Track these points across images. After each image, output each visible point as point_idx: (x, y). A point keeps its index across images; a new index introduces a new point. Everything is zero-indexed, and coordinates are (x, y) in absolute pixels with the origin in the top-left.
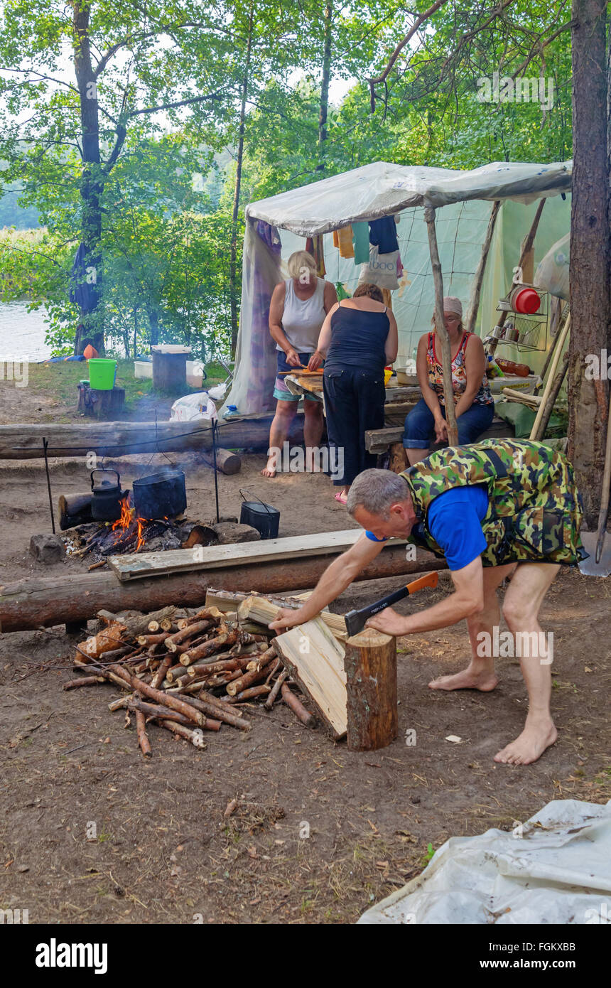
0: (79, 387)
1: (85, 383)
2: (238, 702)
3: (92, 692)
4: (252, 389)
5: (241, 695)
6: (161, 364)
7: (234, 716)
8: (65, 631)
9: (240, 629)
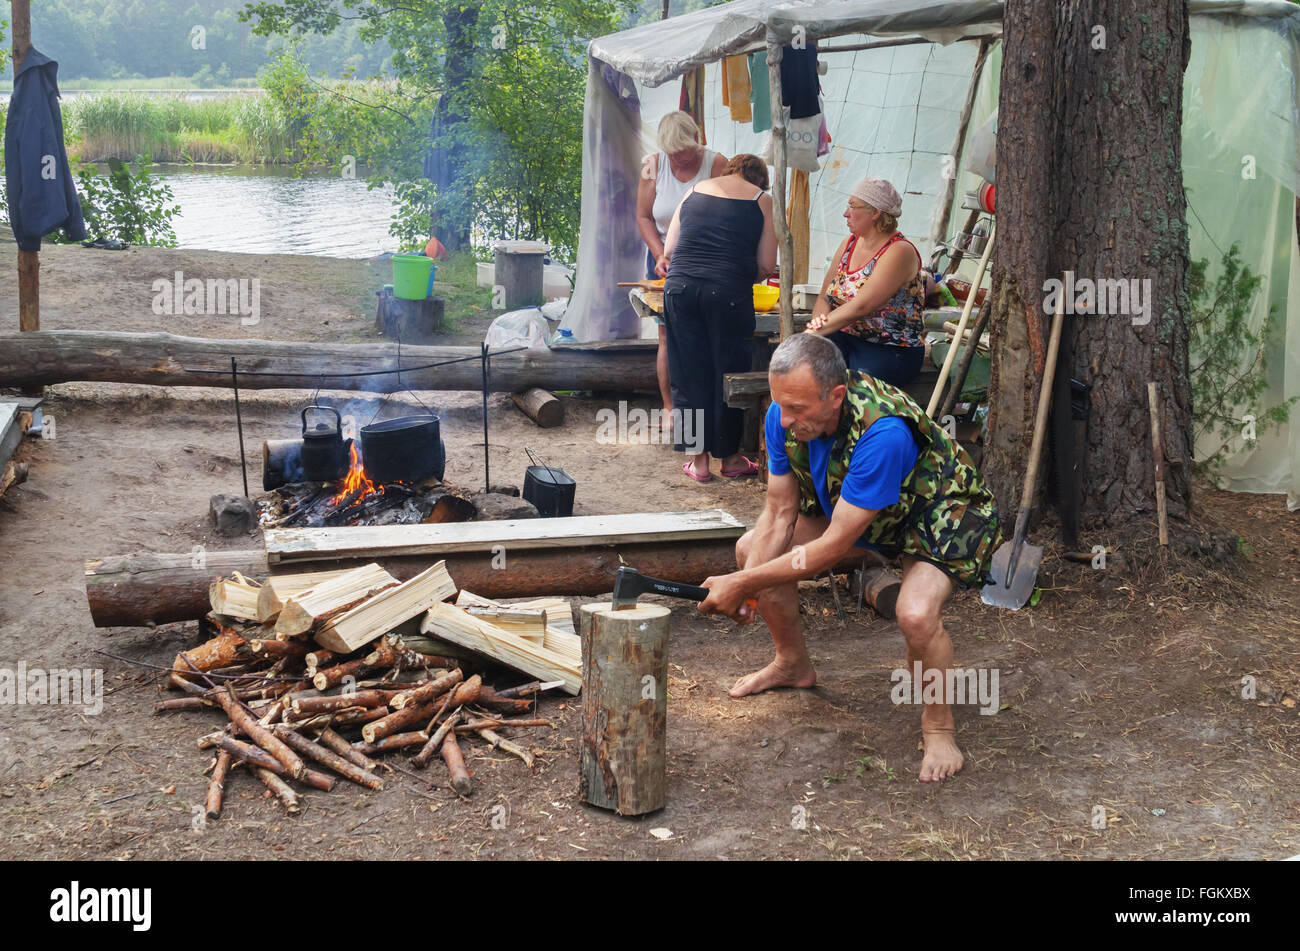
0: (378, 294)
1: (387, 289)
2: (373, 754)
3: (192, 720)
4: (595, 307)
5: (383, 743)
6: (505, 268)
7: (364, 771)
8: (197, 632)
9: (400, 648)
